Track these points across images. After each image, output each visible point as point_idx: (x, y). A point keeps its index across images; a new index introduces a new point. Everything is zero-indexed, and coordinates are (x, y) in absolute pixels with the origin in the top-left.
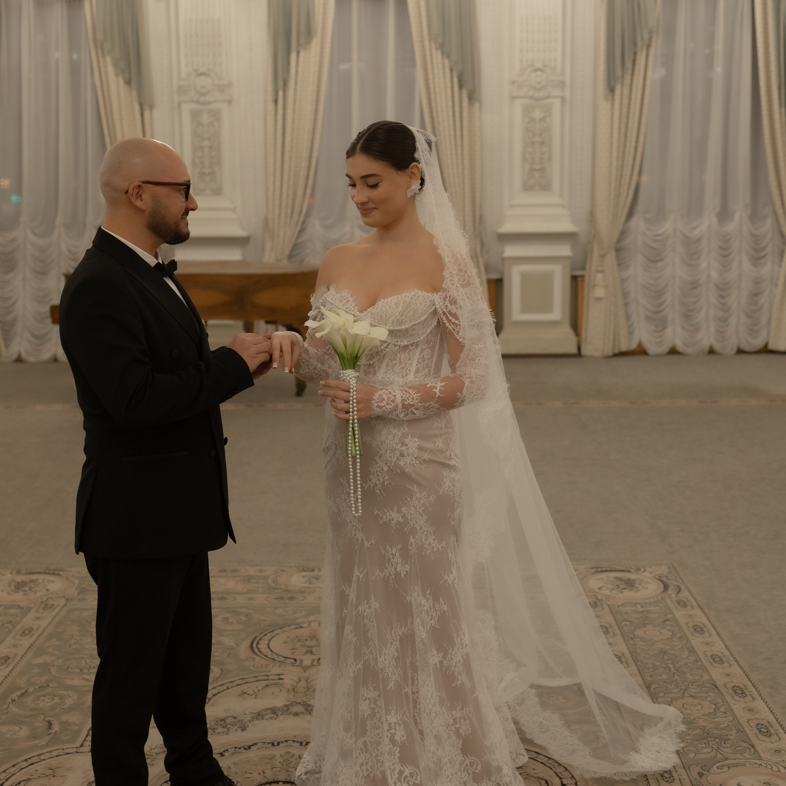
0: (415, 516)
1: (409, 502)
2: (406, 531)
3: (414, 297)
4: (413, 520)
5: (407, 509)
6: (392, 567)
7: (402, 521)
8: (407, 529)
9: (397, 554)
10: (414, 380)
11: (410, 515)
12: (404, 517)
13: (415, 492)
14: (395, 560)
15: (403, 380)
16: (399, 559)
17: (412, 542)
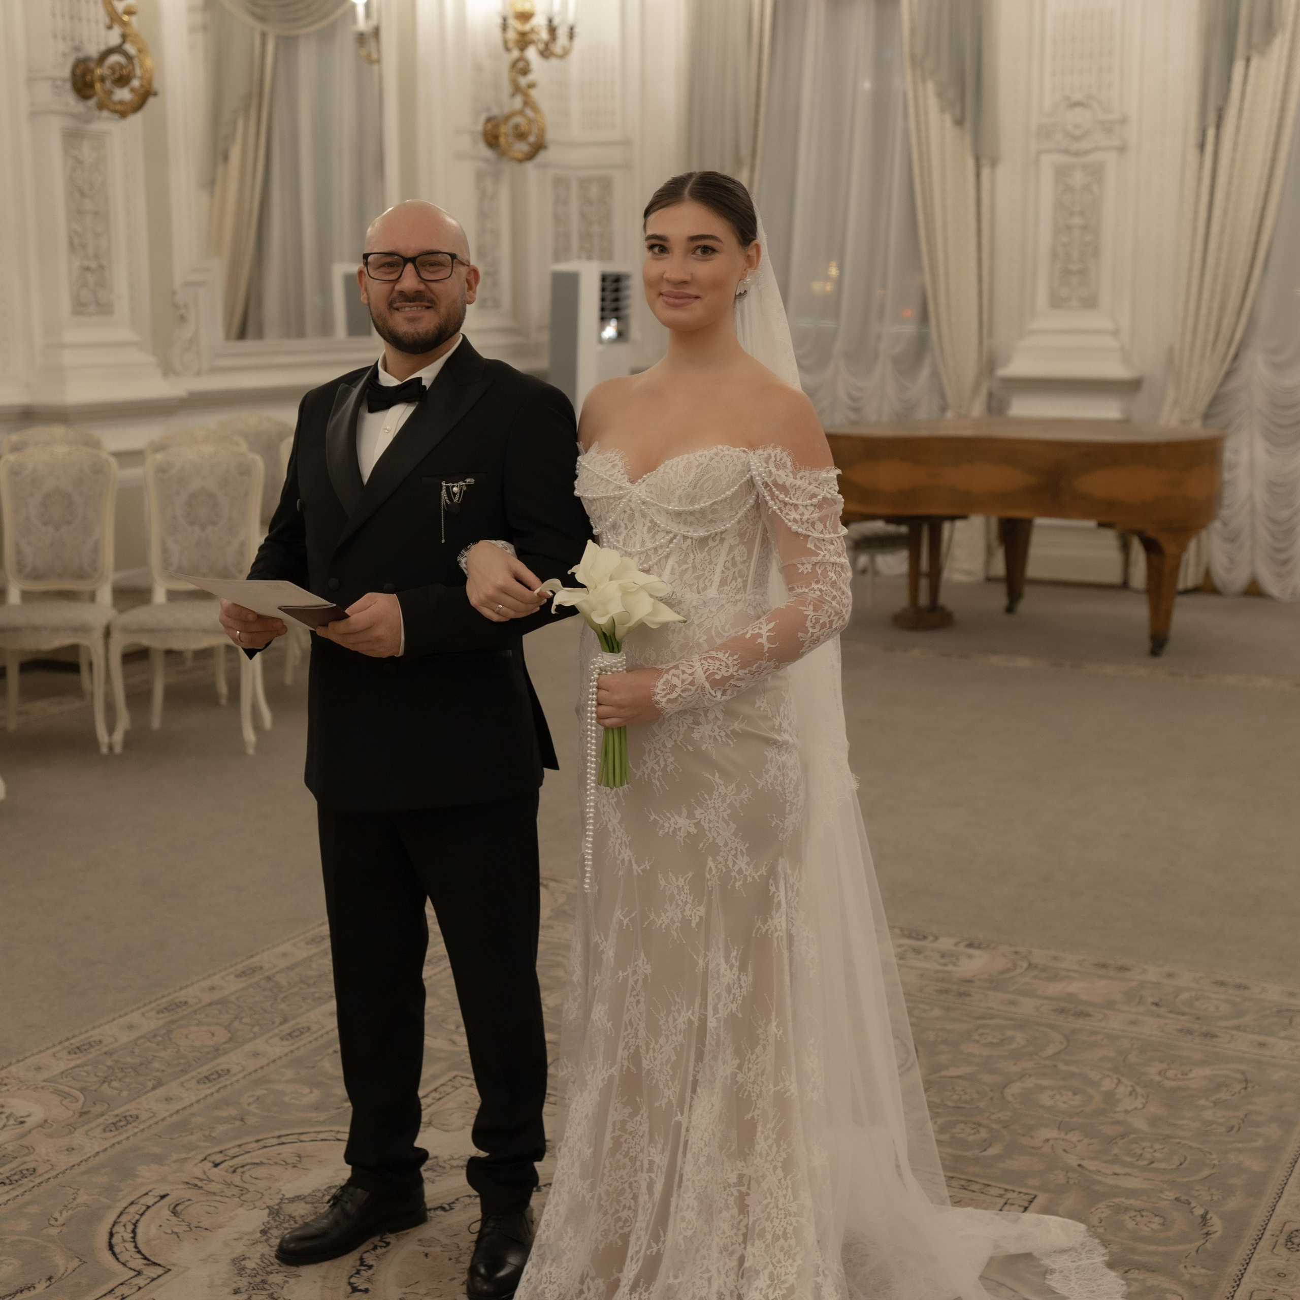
0: (717, 825)
1: (706, 800)
2: (702, 849)
3: (715, 457)
4: (712, 831)
5: (703, 811)
6: (677, 908)
7: (695, 831)
8: (704, 845)
9: (686, 887)
10: (718, 596)
11: (709, 823)
12: (698, 825)
13: (717, 784)
14: (682, 897)
15: (698, 596)
16: (689, 896)
17: (710, 868)
